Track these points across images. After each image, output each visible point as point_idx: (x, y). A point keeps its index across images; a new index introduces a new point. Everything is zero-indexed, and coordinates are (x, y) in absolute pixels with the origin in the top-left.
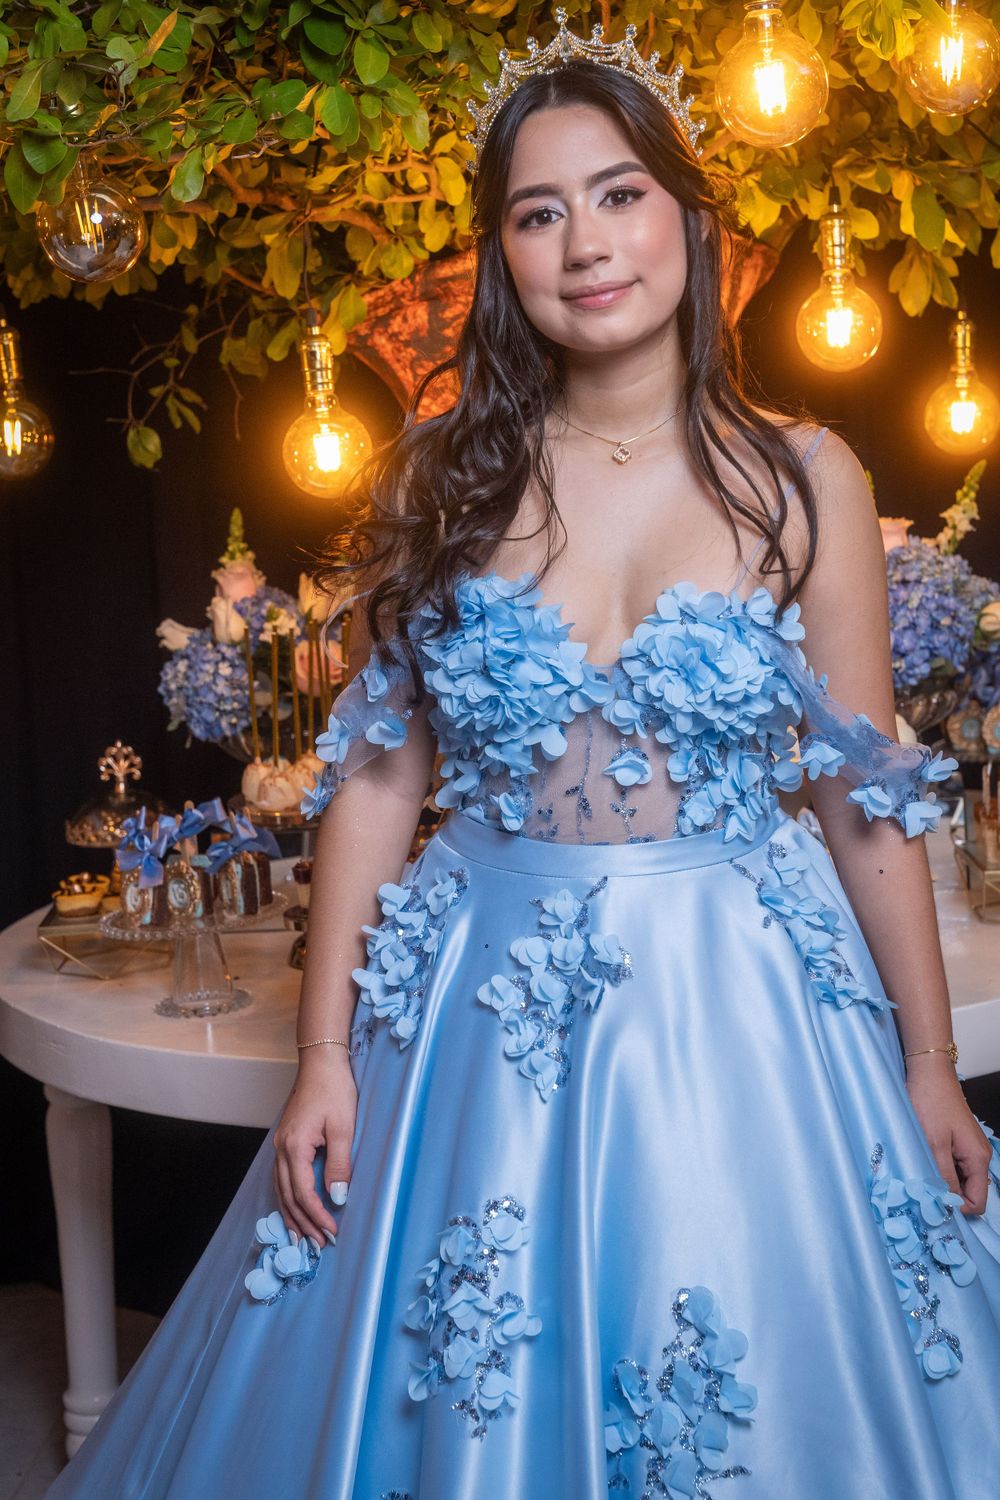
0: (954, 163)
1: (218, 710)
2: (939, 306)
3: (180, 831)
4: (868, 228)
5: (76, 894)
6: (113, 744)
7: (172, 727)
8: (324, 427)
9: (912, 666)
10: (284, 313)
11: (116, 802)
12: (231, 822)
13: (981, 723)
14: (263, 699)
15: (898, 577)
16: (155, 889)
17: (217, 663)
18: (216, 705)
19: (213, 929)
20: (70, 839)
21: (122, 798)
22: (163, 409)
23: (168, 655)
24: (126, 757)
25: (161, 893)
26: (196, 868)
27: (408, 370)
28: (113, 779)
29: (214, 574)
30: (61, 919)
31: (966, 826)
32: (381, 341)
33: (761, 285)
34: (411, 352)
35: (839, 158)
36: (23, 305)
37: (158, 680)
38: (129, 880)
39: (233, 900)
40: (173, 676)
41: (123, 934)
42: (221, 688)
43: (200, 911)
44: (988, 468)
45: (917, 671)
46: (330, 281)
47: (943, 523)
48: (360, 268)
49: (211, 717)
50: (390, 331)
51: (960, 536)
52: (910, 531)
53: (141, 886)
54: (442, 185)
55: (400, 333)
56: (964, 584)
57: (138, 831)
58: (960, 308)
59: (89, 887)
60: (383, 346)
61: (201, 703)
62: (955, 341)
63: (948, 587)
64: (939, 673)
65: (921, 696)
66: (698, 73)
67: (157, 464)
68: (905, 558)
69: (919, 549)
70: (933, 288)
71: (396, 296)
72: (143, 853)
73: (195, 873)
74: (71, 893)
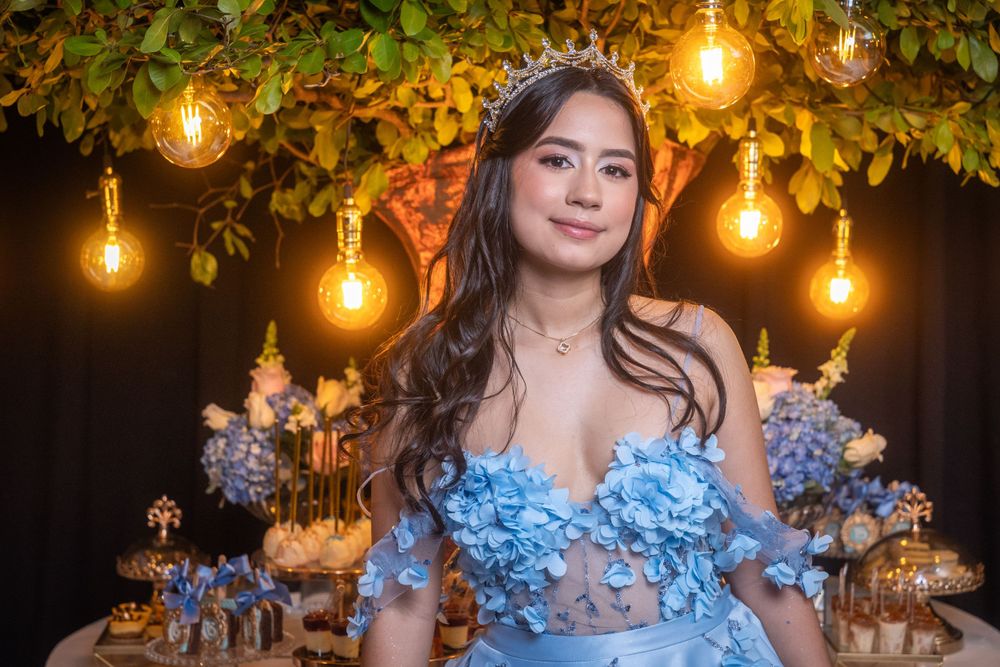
0: (844, 106)
1: (247, 480)
2: (825, 207)
3: (215, 581)
4: (776, 148)
5: (126, 620)
6: (160, 498)
7: (210, 491)
8: (352, 275)
9: (790, 486)
10: (323, 181)
11: (159, 545)
12: (255, 575)
13: (840, 527)
14: (285, 474)
15: (783, 415)
16: (192, 625)
17: (249, 444)
18: (246, 477)
19: (235, 661)
20: (121, 572)
21: (164, 541)
22: (220, 239)
23: (211, 433)
24: (170, 509)
25: (197, 629)
26: (225, 610)
27: (417, 230)
28: (158, 526)
29: (252, 373)
30: (113, 640)
31: (824, 611)
32: (397, 206)
33: (691, 180)
34: (420, 216)
35: (758, 97)
36: (119, 153)
37: (202, 453)
38: (172, 616)
39: (252, 639)
40: (214, 450)
41: (165, 659)
42: (252, 464)
43: (226, 644)
44: (857, 336)
45: (794, 489)
46: (362, 159)
47: (820, 374)
48: (386, 150)
49: (242, 486)
50: (405, 198)
51: (832, 386)
52: (795, 379)
53: (182, 622)
54: (455, 97)
55: (413, 201)
56: (833, 423)
57: (181, 578)
58: (842, 208)
59: (136, 615)
60: (398, 210)
61: (235, 474)
62: (836, 233)
63: (822, 425)
64: (811, 492)
65: (795, 508)
66: (655, 33)
67: (214, 282)
68: (789, 400)
69: (800, 393)
70: (823, 193)
71: (412, 174)
72: (184, 596)
73: (224, 615)
74: (122, 619)
